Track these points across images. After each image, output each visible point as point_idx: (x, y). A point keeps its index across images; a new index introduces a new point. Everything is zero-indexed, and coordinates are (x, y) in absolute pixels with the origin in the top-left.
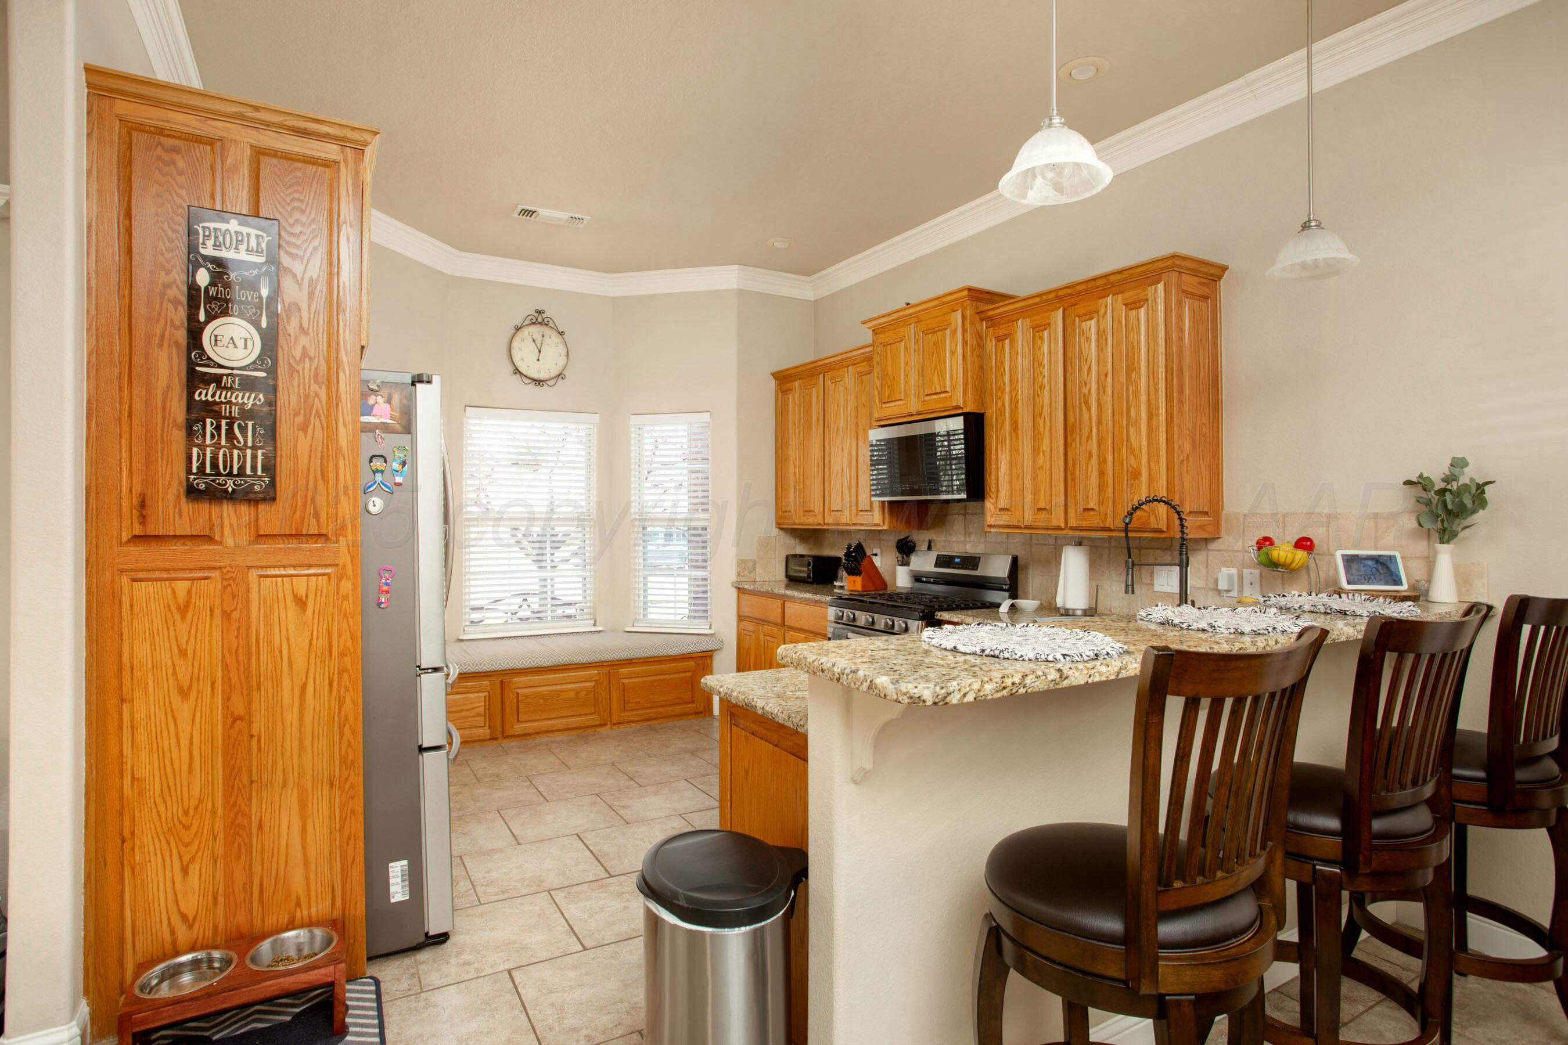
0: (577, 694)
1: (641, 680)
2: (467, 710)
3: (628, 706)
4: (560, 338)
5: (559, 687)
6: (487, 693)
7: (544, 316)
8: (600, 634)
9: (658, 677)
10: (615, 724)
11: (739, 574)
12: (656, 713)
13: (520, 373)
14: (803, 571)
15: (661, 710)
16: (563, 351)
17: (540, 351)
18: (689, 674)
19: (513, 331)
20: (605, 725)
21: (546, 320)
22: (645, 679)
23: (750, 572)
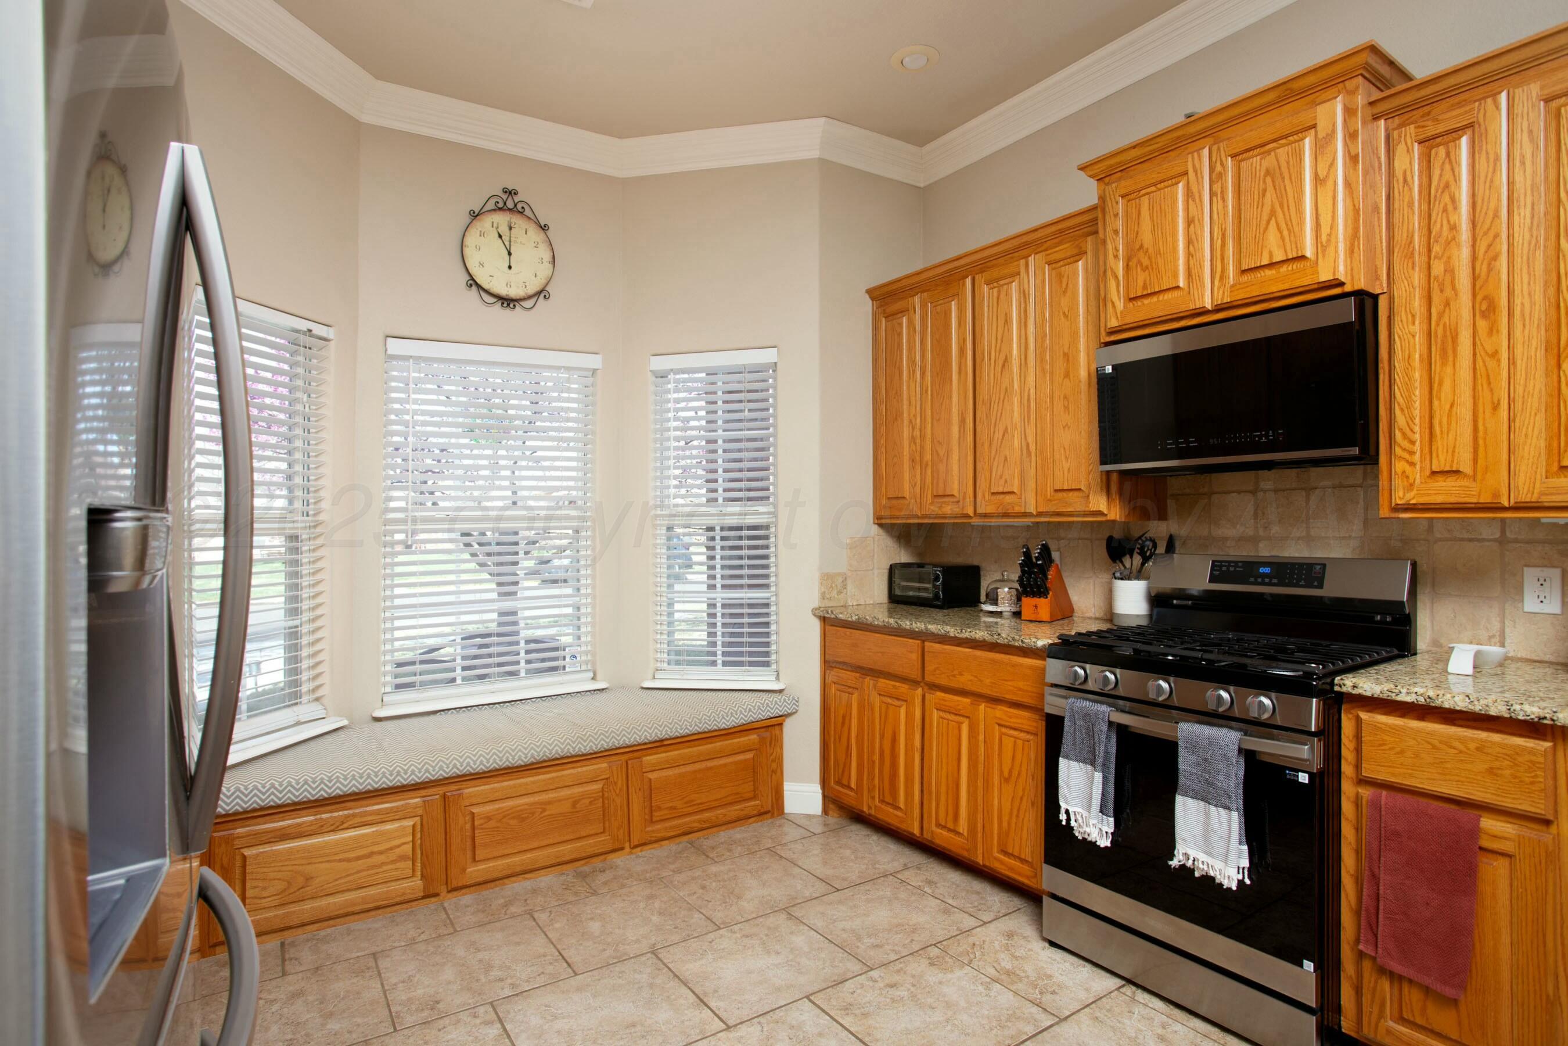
0: (574, 804)
1: (677, 771)
2: (381, 853)
3: (657, 815)
4: (542, 234)
5: (544, 797)
6: (417, 819)
7: (517, 199)
8: (603, 695)
9: (703, 765)
10: (636, 847)
11: (823, 596)
12: (699, 821)
13: (479, 286)
14: (926, 589)
15: (707, 815)
16: (547, 256)
17: (510, 254)
18: (749, 755)
19: (467, 219)
20: (622, 849)
21: (519, 206)
22: (682, 769)
23: (839, 592)
